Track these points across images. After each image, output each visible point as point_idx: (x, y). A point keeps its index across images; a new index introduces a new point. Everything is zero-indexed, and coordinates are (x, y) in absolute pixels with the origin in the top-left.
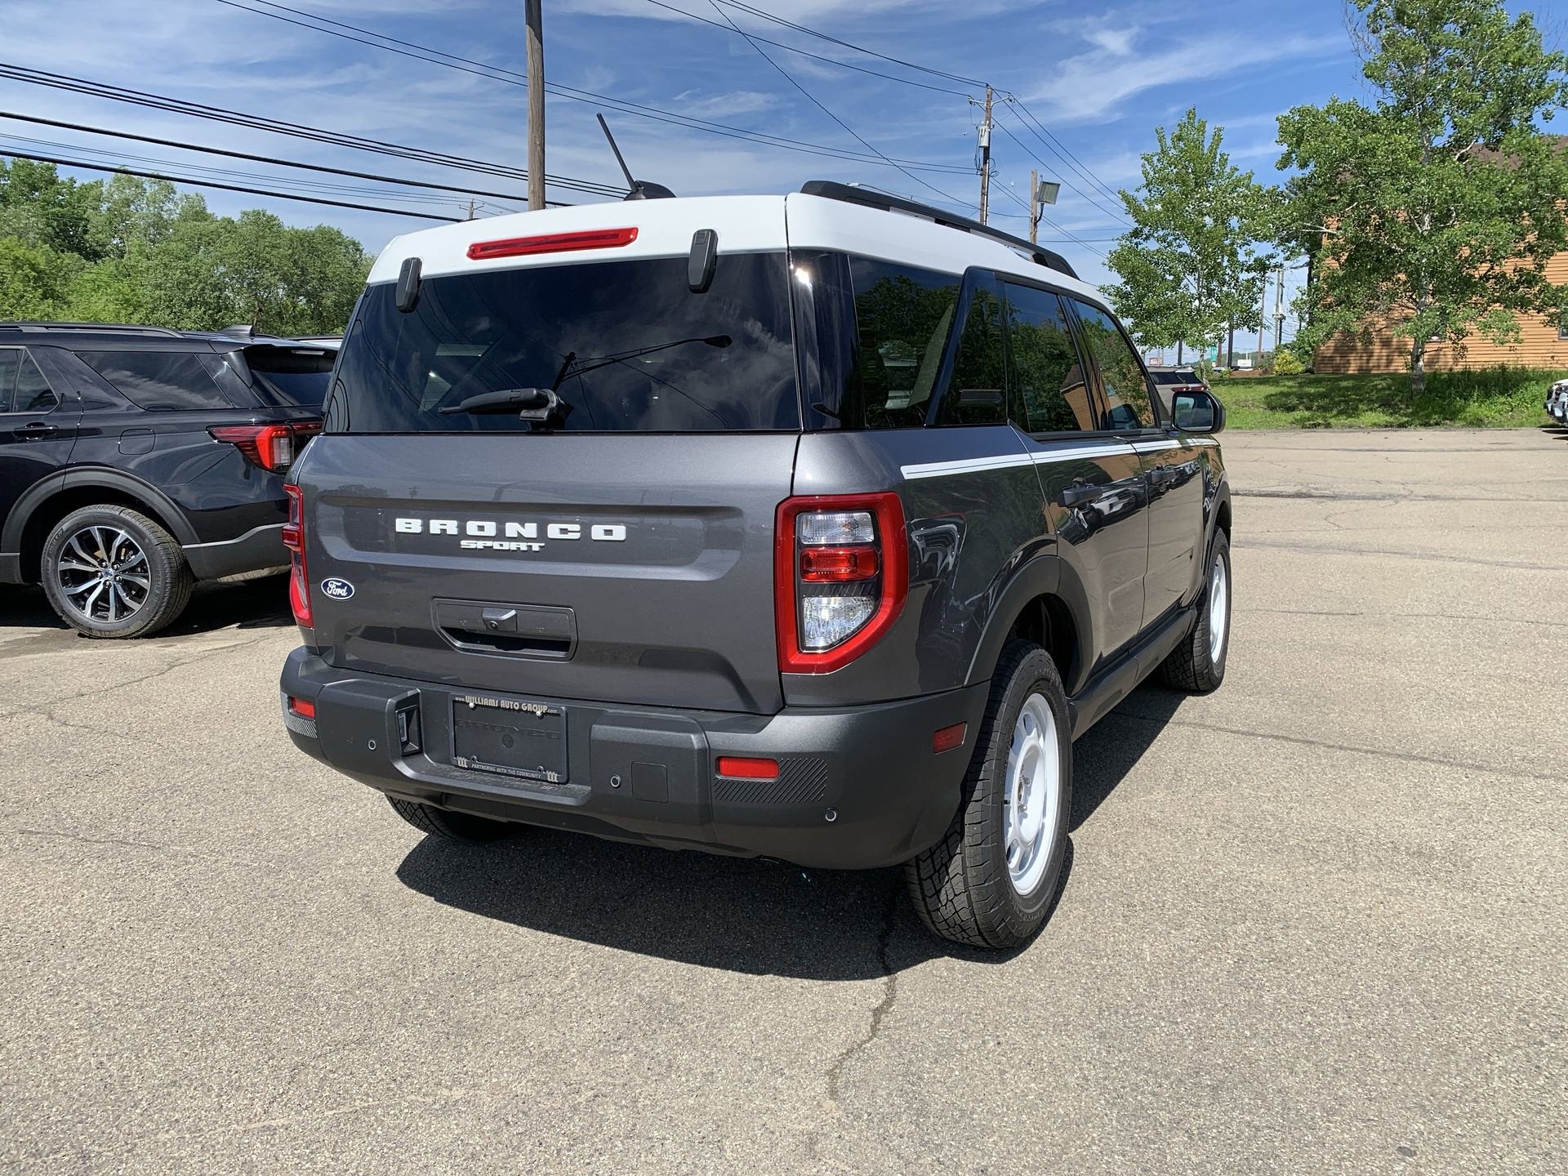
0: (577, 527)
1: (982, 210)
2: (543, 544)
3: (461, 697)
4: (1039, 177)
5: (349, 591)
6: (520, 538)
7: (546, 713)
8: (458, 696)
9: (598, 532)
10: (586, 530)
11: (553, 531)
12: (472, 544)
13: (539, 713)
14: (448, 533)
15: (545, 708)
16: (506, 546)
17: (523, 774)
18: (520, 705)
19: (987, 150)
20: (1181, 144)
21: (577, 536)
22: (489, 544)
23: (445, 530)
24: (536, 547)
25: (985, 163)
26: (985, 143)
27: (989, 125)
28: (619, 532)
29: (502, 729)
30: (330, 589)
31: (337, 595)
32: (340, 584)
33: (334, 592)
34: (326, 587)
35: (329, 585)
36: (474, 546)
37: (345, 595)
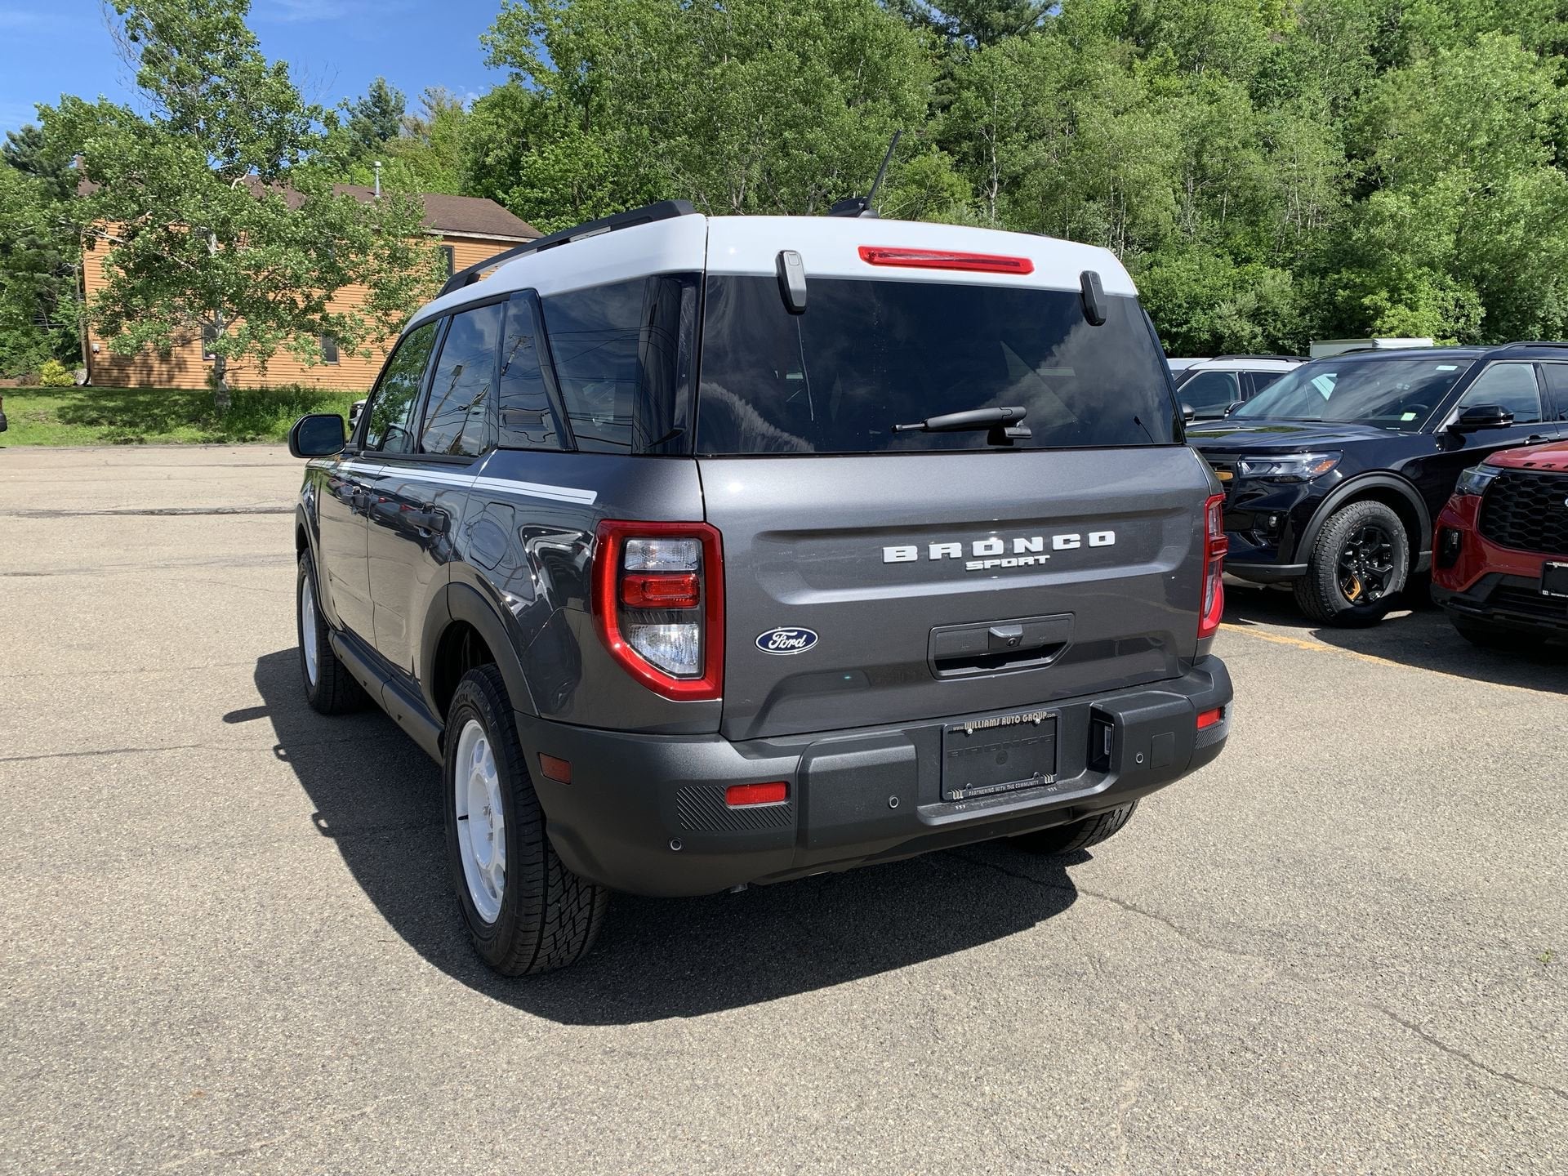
0: (1077, 537)
2: (1048, 557)
3: (961, 725)
5: (810, 640)
6: (1028, 552)
7: (1046, 719)
8: (956, 726)
9: (1094, 539)
11: (1058, 542)
12: (978, 565)
13: (1038, 721)
14: (952, 556)
15: (1045, 714)
16: (1014, 562)
17: (1022, 785)
18: (1021, 717)
21: (1077, 545)
22: (997, 562)
23: (949, 554)
24: (1042, 559)
28: (1110, 538)
29: (998, 747)
30: (775, 642)
31: (786, 649)
32: (796, 633)
33: (782, 646)
34: (765, 642)
35: (774, 638)
36: (981, 567)
37: (800, 645)
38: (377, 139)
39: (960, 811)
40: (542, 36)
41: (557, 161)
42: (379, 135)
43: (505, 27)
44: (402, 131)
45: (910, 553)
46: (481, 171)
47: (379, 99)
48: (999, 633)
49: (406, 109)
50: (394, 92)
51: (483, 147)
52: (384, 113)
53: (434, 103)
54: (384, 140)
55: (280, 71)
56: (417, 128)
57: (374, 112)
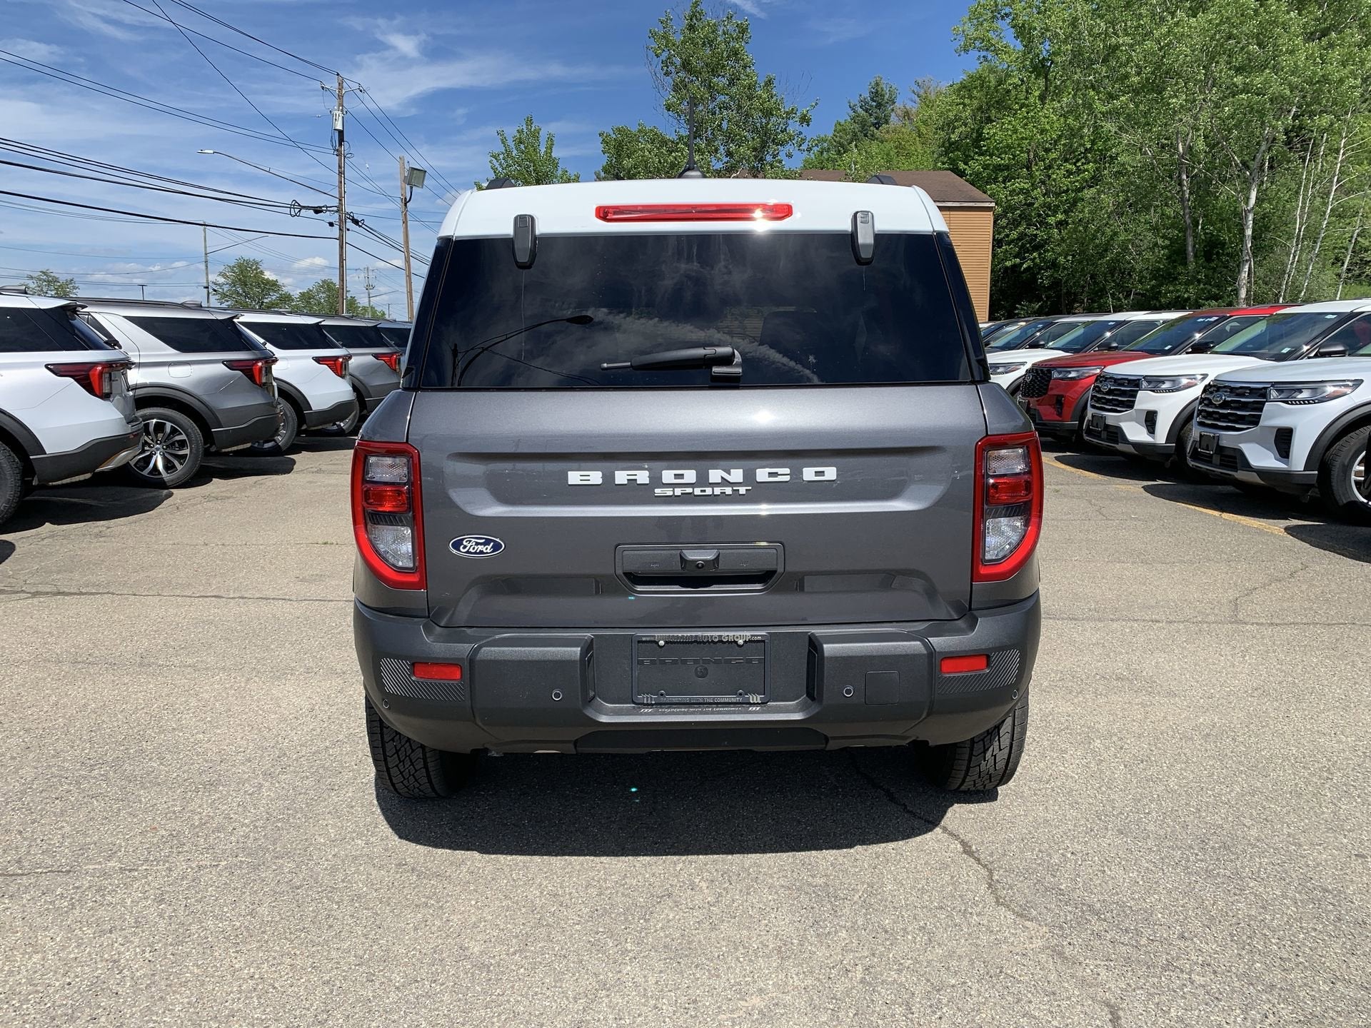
0: (787, 471)
1: (340, 188)
2: (750, 488)
4: (406, 163)
5: (496, 547)
6: (725, 483)
8: (646, 636)
9: (809, 474)
10: (796, 474)
11: (762, 475)
12: (667, 492)
13: (741, 642)
14: (638, 482)
16: (709, 491)
18: (721, 636)
19: (341, 133)
20: (522, 146)
21: (787, 478)
22: (689, 490)
23: (636, 480)
24: (742, 490)
25: (340, 145)
26: (339, 127)
27: (342, 111)
28: (831, 473)
29: (696, 662)
30: (465, 547)
31: (475, 553)
32: (483, 541)
33: (471, 550)
34: (457, 545)
35: (464, 543)
36: (671, 493)
37: (488, 551)
38: (872, 128)
39: (646, 714)
40: (1008, 20)
41: (1015, 131)
42: (874, 125)
43: (976, 17)
44: (893, 118)
45: (595, 477)
46: (950, 147)
47: (876, 94)
48: (692, 555)
49: (897, 101)
50: (888, 86)
51: (950, 125)
52: (879, 106)
53: (922, 92)
54: (877, 129)
55: (769, 82)
56: (907, 114)
57: (872, 106)
